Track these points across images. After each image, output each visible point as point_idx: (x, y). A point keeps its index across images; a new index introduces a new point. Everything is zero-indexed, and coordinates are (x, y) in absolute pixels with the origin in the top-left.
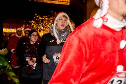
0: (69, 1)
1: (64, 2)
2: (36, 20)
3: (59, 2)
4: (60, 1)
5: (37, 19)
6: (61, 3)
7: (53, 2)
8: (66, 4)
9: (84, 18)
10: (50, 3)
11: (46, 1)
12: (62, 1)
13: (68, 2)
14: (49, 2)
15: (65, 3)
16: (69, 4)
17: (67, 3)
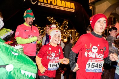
0: (74, 8)
3: (64, 8)
10: (54, 8)
11: (51, 6)
12: (67, 8)
13: (72, 9)
16: (74, 11)
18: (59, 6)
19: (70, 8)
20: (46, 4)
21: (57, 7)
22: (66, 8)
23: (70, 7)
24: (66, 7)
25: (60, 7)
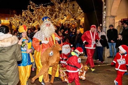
5: (32, 8)
9: (104, 4)
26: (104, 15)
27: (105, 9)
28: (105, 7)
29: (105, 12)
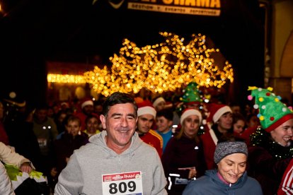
0: (219, 6)
1: (205, 7)
2: (125, 56)
3: (193, 9)
4: (196, 7)
5: (128, 54)
6: (198, 12)
7: (175, 10)
8: (210, 14)
9: (266, 51)
10: (168, 11)
11: (159, 8)
12: (201, 7)
13: (215, 8)
14: (166, 9)
15: (207, 13)
16: (218, 13)
17: (214, 11)
18: (179, 5)
19: (210, 8)
20: (146, 5)
21: (174, 8)
22: (198, 9)
23: (207, 5)
24: (198, 5)
25: (183, 8)
26: (267, 75)
27: (269, 62)
28: (267, 58)
29: (267, 69)
